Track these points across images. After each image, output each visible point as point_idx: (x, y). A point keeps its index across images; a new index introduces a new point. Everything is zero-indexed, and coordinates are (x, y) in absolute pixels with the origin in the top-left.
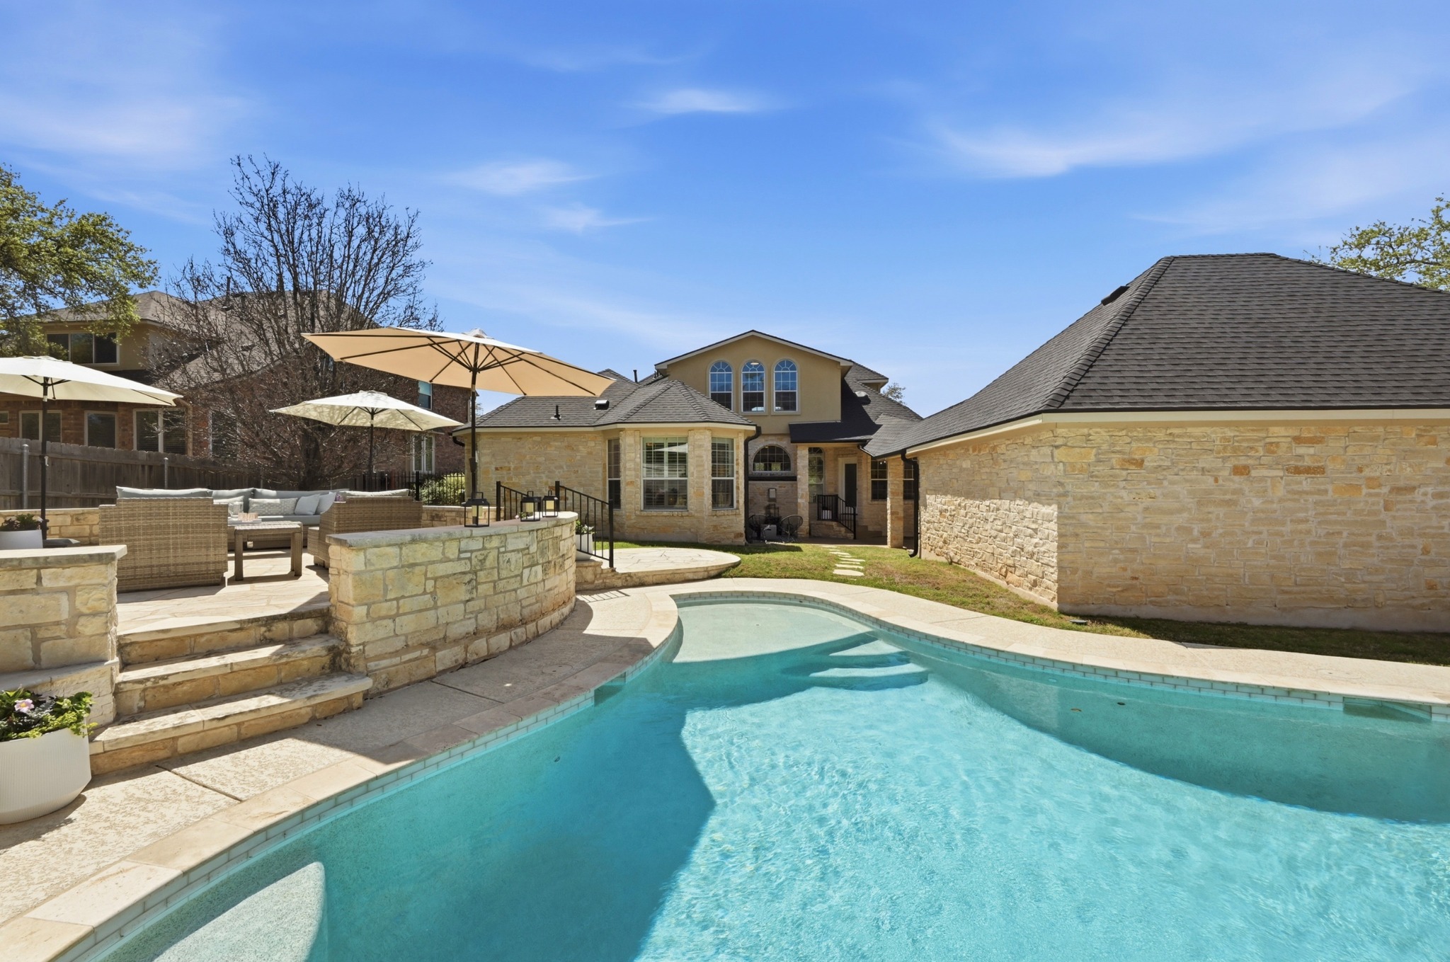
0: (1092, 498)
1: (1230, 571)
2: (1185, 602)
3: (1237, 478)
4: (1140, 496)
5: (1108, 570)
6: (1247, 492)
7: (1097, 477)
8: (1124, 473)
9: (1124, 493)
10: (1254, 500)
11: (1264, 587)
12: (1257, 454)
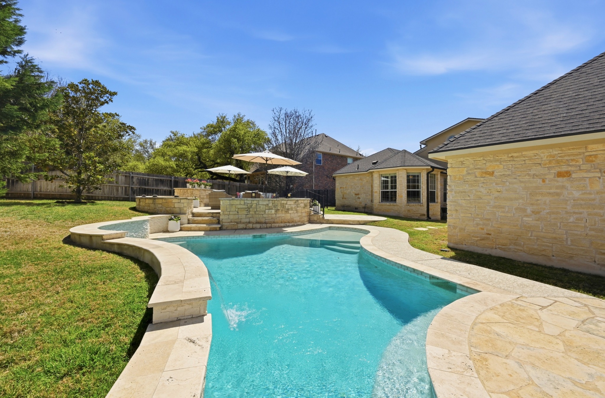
0: (465, 192)
1: (554, 235)
2: (521, 250)
3: (560, 179)
4: (491, 191)
5: (473, 228)
6: (569, 188)
7: (467, 181)
8: (482, 179)
9: (482, 190)
10: (574, 192)
11: (584, 248)
12: (578, 163)
